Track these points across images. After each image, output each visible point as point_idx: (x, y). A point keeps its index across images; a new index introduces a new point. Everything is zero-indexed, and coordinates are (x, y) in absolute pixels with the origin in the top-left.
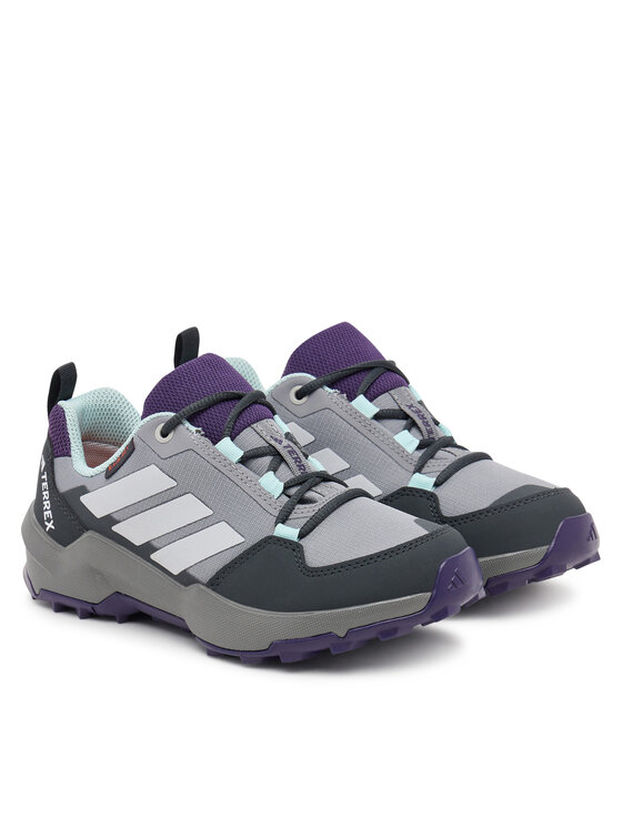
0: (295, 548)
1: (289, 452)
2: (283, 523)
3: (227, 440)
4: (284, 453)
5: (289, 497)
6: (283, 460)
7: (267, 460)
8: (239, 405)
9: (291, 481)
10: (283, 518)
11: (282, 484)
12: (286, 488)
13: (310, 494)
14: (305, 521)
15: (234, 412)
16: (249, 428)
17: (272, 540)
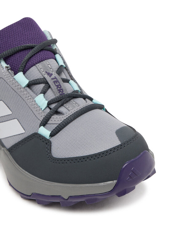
0: (47, 143)
1: (54, 82)
2: (44, 125)
3: (20, 74)
4: (51, 82)
5: (50, 109)
6: (50, 87)
7: (42, 86)
8: (31, 53)
9: (52, 100)
10: (44, 123)
11: (47, 102)
12: (49, 104)
13: (62, 109)
14: (56, 126)
15: (26, 57)
16: (34, 67)
17: (37, 136)
